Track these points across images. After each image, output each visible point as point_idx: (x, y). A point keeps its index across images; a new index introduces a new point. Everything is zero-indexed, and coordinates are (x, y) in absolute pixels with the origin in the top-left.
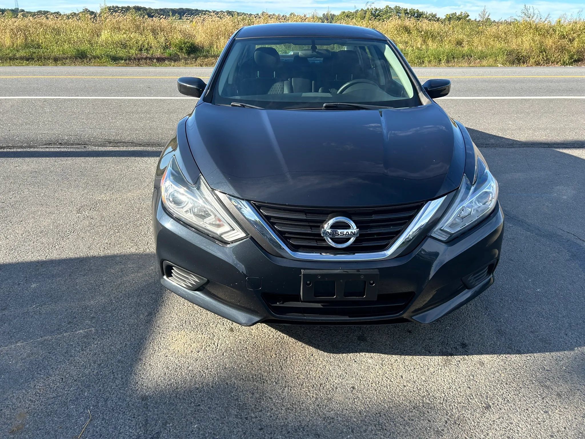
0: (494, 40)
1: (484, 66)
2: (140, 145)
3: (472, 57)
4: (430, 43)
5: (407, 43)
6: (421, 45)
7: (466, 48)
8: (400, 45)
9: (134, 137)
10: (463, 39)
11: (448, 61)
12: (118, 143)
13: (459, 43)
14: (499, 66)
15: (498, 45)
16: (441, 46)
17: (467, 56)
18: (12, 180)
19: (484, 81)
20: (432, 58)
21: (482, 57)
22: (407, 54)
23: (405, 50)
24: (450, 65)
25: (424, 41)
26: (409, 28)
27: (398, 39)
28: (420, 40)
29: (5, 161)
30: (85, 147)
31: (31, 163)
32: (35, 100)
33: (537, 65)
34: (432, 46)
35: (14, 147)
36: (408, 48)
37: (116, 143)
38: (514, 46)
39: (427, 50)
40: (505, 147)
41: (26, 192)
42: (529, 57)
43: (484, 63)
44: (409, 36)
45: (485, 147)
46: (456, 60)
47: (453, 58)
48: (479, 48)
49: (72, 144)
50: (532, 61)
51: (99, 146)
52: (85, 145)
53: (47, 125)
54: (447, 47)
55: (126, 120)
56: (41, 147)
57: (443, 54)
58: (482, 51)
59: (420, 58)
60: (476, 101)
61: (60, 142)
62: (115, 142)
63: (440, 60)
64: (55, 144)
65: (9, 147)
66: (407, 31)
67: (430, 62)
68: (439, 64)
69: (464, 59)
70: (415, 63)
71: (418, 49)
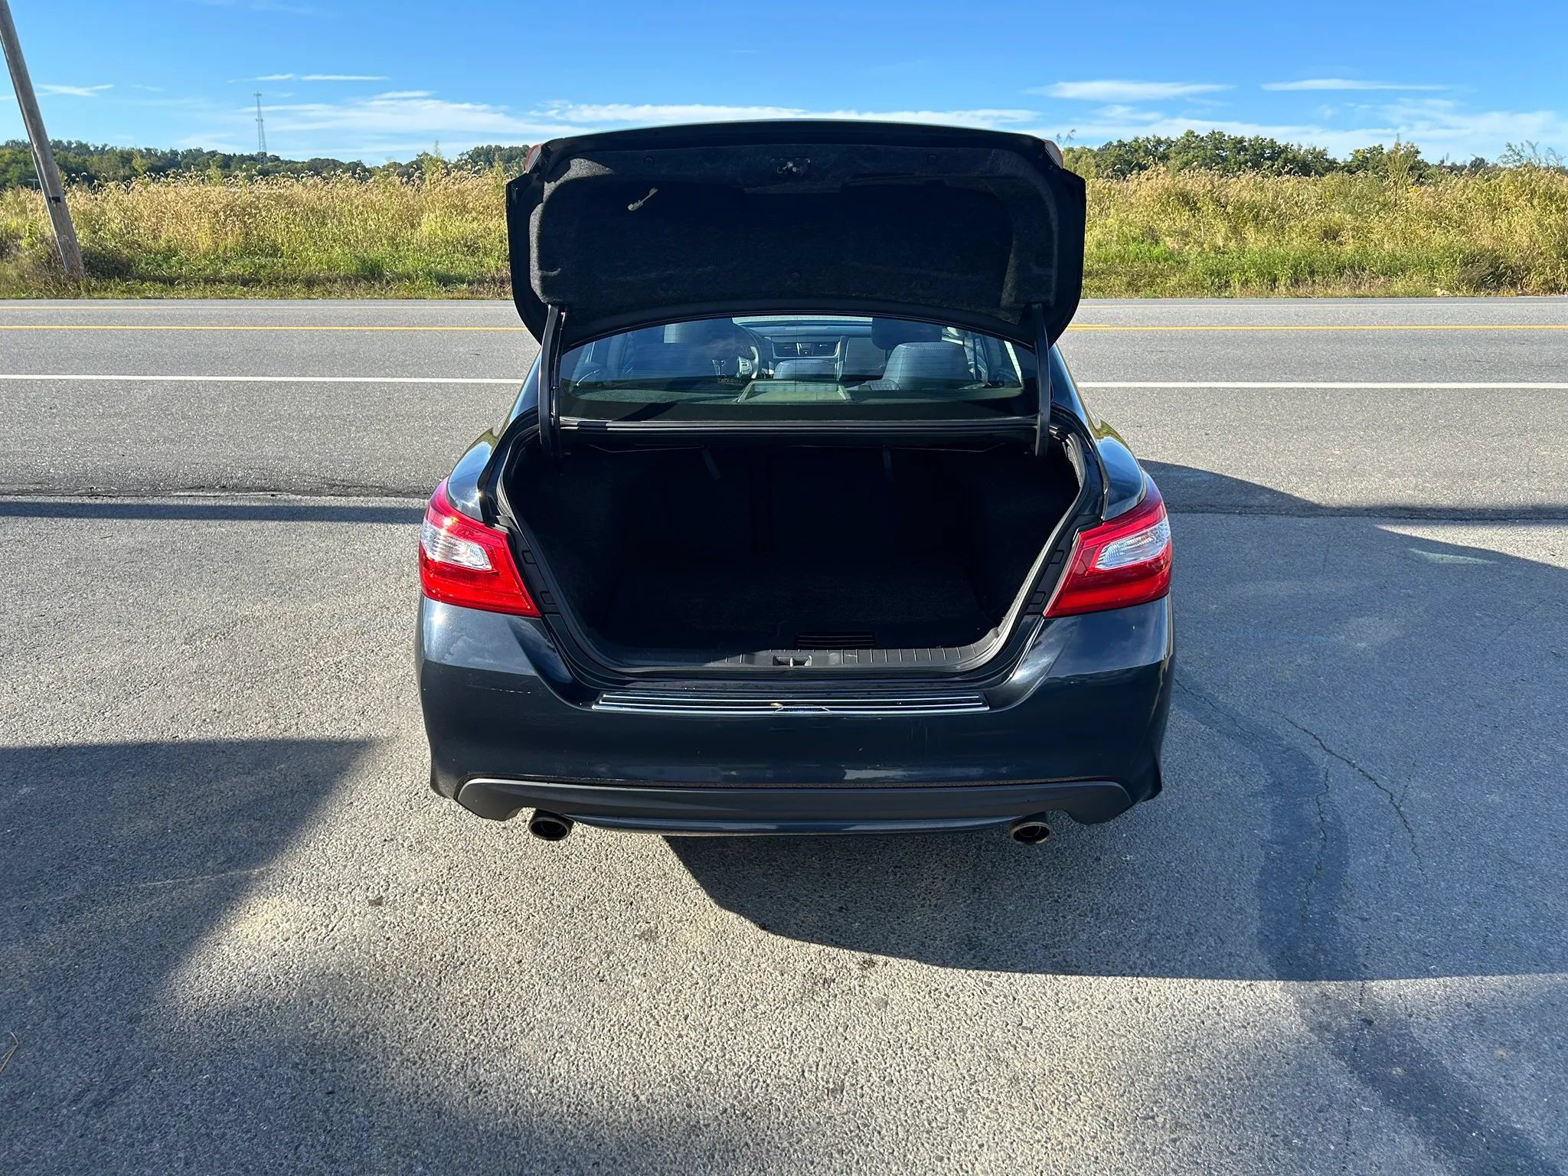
0: (1428, 227)
1: (1395, 295)
2: (397, 493)
3: (1364, 269)
4: (1250, 233)
5: (1186, 234)
6: (1227, 239)
7: (1349, 248)
8: (1168, 239)
9: (389, 475)
10: (1342, 223)
11: (1297, 281)
12: (349, 487)
13: (1331, 234)
14: (1440, 293)
15: (1439, 239)
16: (1280, 241)
17: (1352, 267)
18: (82, 568)
19: (1339, 339)
20: (1251, 274)
21: (1393, 269)
22: (1186, 263)
23: (1179, 254)
24: (1301, 291)
25: (1235, 230)
26: (1193, 198)
27: (1164, 226)
28: (1222, 228)
29: (87, 524)
30: (273, 495)
31: (143, 531)
32: (205, 384)
33: (1551, 290)
34: (1256, 241)
35: (120, 493)
36: (1187, 247)
37: (345, 489)
38: (1486, 242)
39: (1242, 252)
40: (1292, 515)
41: (100, 594)
42: (1528, 270)
43: (1398, 286)
44: (1194, 216)
45: (1240, 514)
46: (1318, 279)
47: (1312, 273)
48: (1386, 246)
49: (248, 489)
50: (1535, 280)
51: (305, 493)
52: (275, 490)
53: (210, 444)
54: (1296, 244)
55: (387, 434)
56: (178, 494)
57: (1283, 263)
58: (1393, 257)
59: (1219, 274)
60: (1275, 392)
61: (224, 482)
62: (344, 486)
63: (1275, 280)
64: (211, 488)
65: (109, 492)
66: (1188, 203)
67: (1245, 283)
68: (1272, 290)
69: (1341, 275)
70: (1203, 287)
71: (1217, 249)
